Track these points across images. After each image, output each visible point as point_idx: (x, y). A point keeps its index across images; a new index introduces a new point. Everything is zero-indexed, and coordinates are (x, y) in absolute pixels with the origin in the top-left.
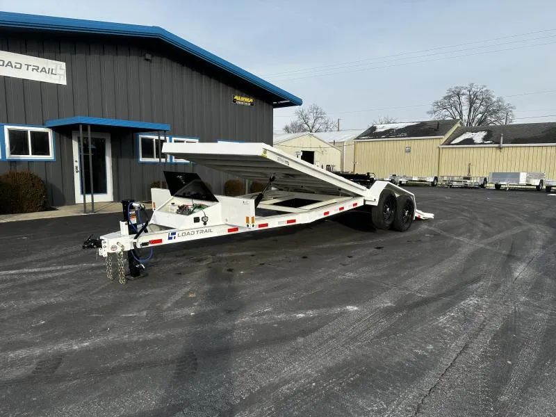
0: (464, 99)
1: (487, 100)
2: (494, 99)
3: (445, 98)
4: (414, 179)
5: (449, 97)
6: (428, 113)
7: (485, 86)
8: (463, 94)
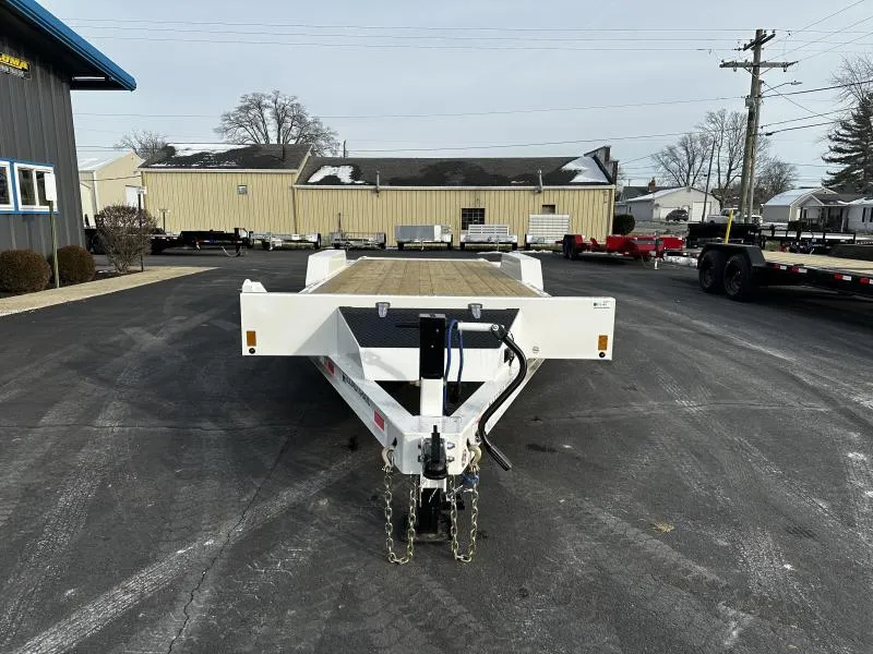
0: (267, 113)
1: (299, 119)
2: (309, 119)
3: (241, 109)
4: (294, 238)
5: (247, 109)
6: (216, 130)
7: (295, 98)
8: (266, 106)
